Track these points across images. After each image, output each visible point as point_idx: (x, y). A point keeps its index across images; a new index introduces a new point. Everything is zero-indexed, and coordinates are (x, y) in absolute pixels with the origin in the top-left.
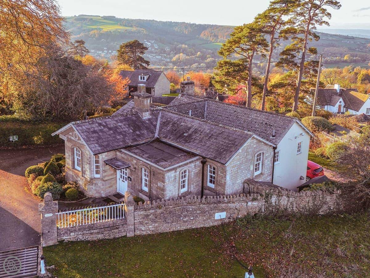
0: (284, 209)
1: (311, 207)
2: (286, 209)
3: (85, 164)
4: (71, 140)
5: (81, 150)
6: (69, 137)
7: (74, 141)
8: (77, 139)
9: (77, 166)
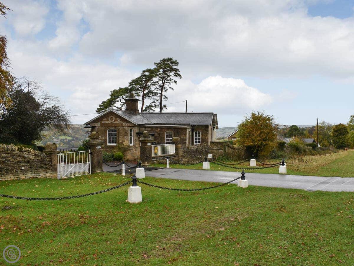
3: (122, 137)
4: (105, 124)
5: (117, 128)
6: (103, 122)
7: (109, 124)
8: (113, 121)
9: (109, 143)
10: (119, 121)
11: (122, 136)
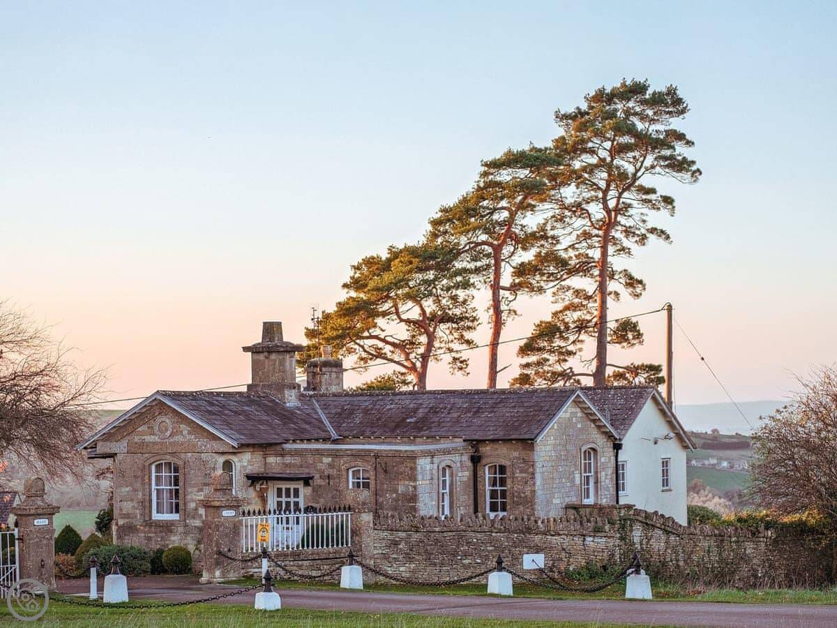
0: (660, 562)
1: (716, 565)
2: (664, 564)
3: (196, 489)
4: (143, 444)
5: (180, 459)
6: (136, 439)
7: (154, 443)
8: (168, 433)
9: (158, 512)
10: (185, 432)
11: (195, 485)
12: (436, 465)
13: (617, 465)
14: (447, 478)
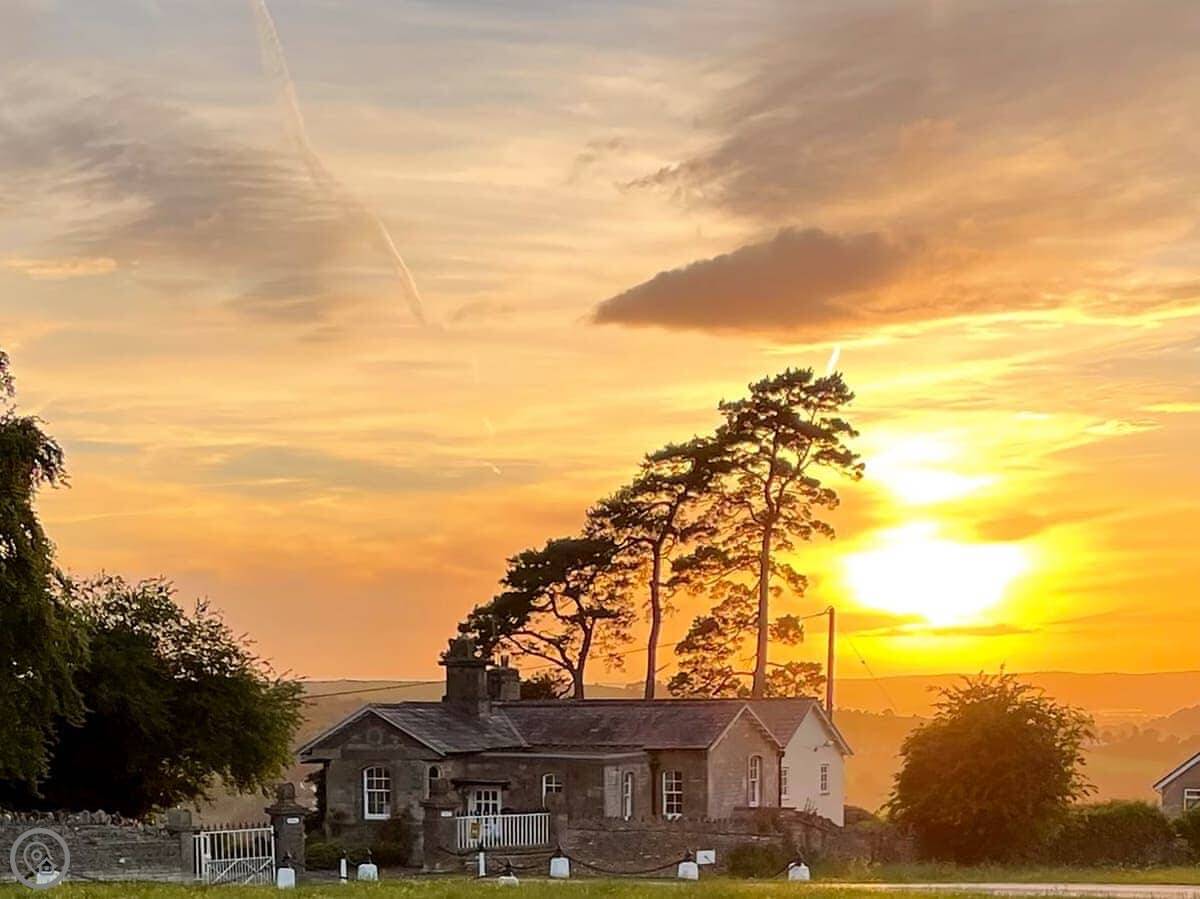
3: (405, 792)
4: (352, 751)
5: (391, 765)
7: (367, 751)
8: (379, 742)
9: (369, 813)
10: (395, 742)
11: (404, 789)
12: (620, 772)
13: (780, 771)
14: (630, 784)
